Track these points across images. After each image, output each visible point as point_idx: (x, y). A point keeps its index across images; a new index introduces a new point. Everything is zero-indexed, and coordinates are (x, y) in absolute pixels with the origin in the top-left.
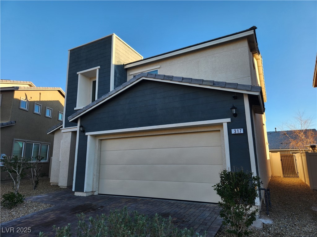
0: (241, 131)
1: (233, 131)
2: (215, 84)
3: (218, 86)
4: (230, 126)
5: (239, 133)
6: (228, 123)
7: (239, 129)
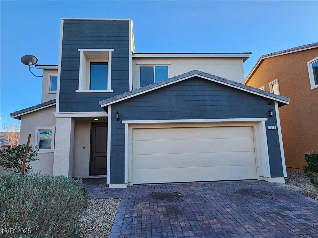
0: (274, 127)
1: (270, 127)
2: (261, 92)
3: (263, 93)
4: (267, 124)
5: (274, 129)
6: (265, 121)
7: (273, 126)
